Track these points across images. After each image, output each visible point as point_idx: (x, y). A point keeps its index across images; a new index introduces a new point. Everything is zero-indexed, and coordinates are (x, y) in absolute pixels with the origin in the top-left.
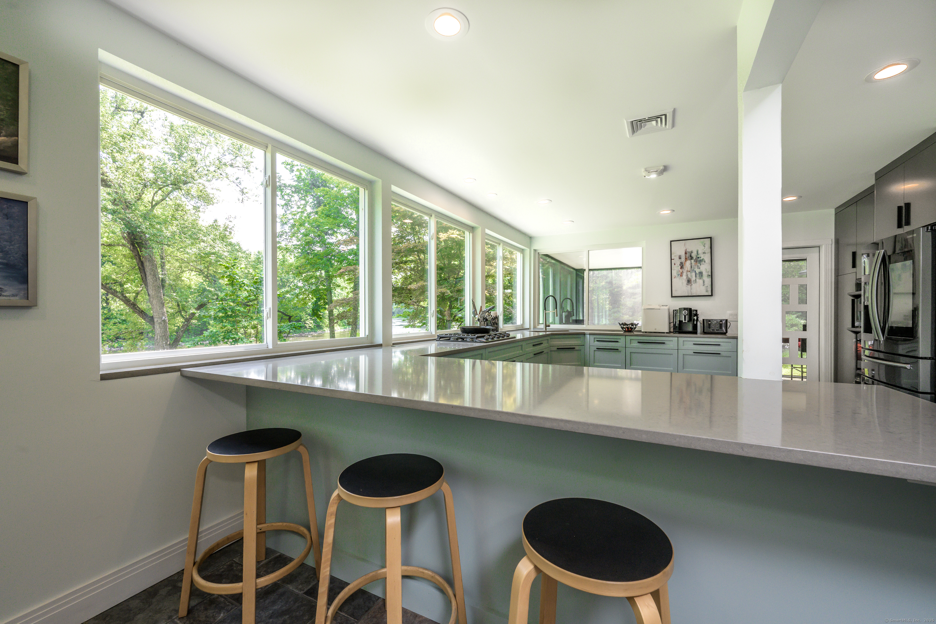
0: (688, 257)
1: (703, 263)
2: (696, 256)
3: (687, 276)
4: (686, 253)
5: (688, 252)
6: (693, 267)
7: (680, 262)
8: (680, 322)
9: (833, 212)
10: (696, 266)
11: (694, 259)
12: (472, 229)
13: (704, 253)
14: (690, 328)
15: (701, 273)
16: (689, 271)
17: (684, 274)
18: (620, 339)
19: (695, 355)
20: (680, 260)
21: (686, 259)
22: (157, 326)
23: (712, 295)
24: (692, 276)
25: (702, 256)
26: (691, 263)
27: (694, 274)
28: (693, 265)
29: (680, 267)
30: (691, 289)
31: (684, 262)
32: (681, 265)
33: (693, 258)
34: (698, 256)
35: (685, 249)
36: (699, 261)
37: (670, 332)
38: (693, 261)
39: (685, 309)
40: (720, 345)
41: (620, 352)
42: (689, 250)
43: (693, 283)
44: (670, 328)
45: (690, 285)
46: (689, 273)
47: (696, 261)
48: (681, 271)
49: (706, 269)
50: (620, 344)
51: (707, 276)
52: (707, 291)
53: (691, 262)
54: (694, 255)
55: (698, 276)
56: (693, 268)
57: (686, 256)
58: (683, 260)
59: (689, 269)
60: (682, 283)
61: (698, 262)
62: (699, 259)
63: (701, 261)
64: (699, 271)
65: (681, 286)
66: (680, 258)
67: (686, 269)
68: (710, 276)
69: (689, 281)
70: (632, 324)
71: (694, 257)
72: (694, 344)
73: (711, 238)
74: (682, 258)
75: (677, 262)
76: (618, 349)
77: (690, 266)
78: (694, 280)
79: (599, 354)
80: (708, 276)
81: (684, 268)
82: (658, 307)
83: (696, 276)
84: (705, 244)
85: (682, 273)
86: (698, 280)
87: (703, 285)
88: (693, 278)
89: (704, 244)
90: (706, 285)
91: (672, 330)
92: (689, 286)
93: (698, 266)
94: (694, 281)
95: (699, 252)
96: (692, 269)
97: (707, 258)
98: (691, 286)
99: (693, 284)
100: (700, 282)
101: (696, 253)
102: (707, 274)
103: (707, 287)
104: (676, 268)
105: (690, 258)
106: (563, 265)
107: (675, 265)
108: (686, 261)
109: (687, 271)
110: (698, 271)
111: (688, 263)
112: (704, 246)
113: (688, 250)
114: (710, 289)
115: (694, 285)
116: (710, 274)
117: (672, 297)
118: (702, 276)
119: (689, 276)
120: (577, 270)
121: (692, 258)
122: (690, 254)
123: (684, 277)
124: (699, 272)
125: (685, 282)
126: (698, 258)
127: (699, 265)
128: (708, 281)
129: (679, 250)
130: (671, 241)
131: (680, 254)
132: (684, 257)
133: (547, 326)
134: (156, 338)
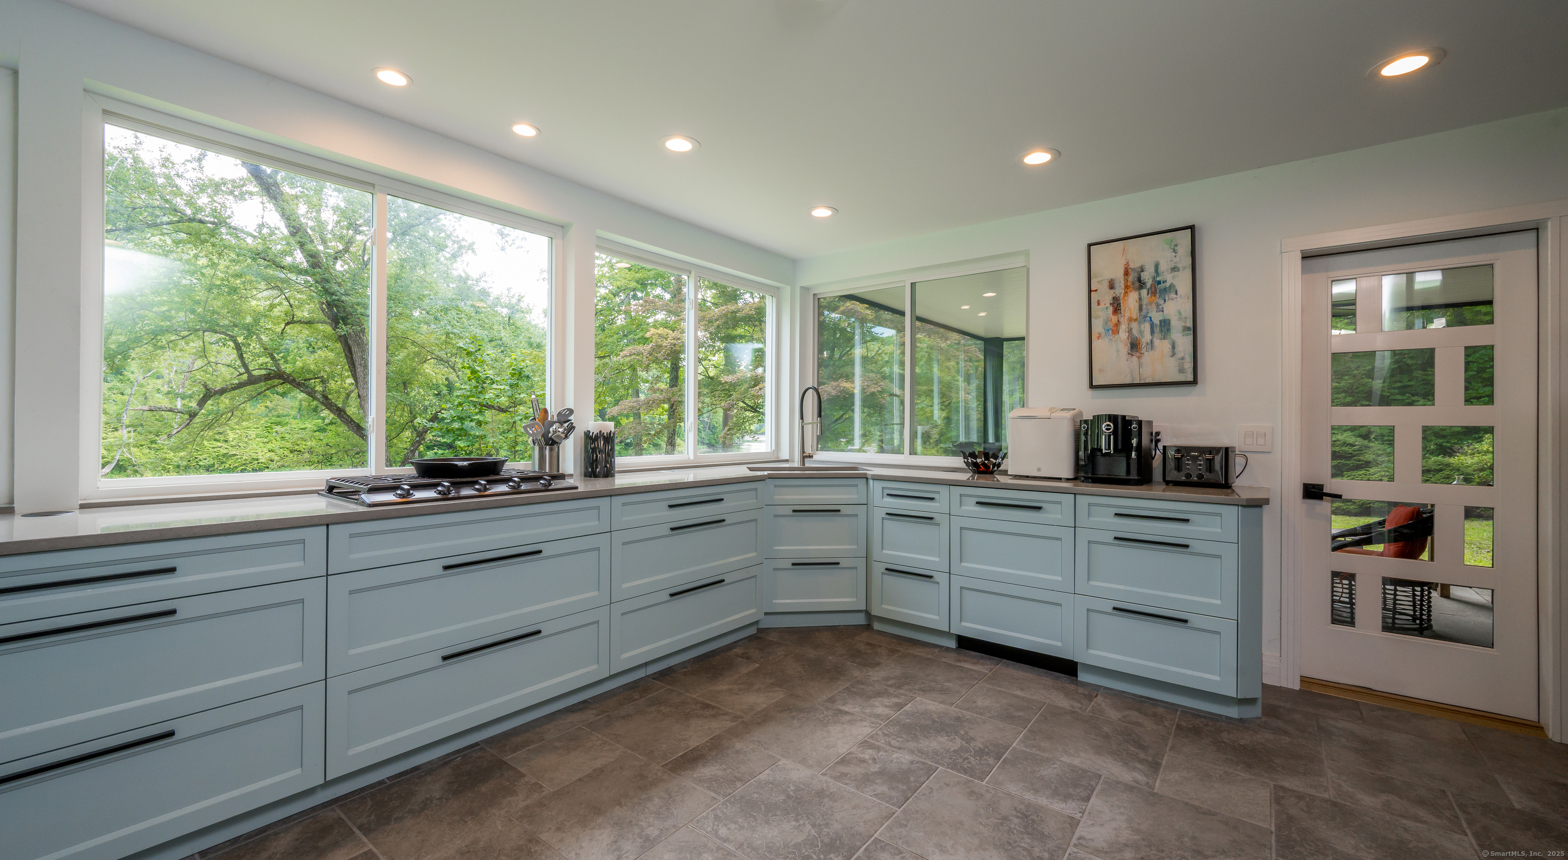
0: (1133, 283)
1: (1173, 295)
2: (1154, 278)
3: (1130, 331)
4: (1126, 273)
5: (1133, 270)
6: (1144, 307)
7: (1111, 298)
8: (1099, 451)
10: (1154, 305)
11: (1148, 285)
13: (1174, 269)
14: (1121, 471)
15: (1165, 325)
16: (1136, 320)
17: (1123, 327)
18: (938, 493)
19: (1119, 545)
20: (1112, 291)
21: (1127, 287)
23: (1194, 382)
24: (1141, 332)
25: (1169, 278)
26: (1140, 299)
27: (1147, 327)
28: (1145, 302)
29: (1111, 309)
30: (1140, 365)
31: (1122, 296)
32: (1115, 305)
33: (1144, 284)
34: (1158, 279)
35: (1124, 262)
36: (1160, 290)
37: (1075, 478)
38: (1144, 292)
39: (1108, 418)
40: (1187, 520)
41: (938, 525)
42: (1134, 265)
43: (1143, 351)
45: (1138, 354)
46: (1134, 325)
47: (1153, 292)
48: (1114, 319)
49: (1180, 313)
50: (938, 504)
51: (1181, 329)
52: (1182, 371)
53: (1140, 294)
54: (1147, 277)
55: (1157, 330)
56: (1144, 312)
57: (1126, 281)
58: (1119, 290)
59: (1135, 314)
60: (1118, 351)
61: (1158, 295)
62: (1162, 286)
63: (1165, 290)
64: (1162, 318)
65: (1113, 360)
66: (1112, 286)
67: (1127, 315)
68: (1189, 329)
69: (1134, 346)
71: (1147, 280)
72: (1116, 514)
73: (1192, 228)
74: (1117, 285)
75: (1105, 296)
76: (931, 518)
77: (1137, 305)
78: (1149, 342)
79: (893, 526)
80: (1186, 329)
81: (1122, 312)
82: (1047, 414)
83: (1152, 332)
84: (1176, 245)
85: (1118, 324)
86: (1157, 342)
87: (1171, 354)
88: (1146, 337)
89: (1173, 244)
90: (1179, 355)
91: (1077, 474)
92: (1135, 359)
93: (1158, 305)
94: (1147, 344)
95: (1163, 267)
96: (1142, 314)
97: (1183, 283)
98: (1139, 357)
99: (1146, 353)
100: (1163, 346)
101: (1153, 270)
102: (1183, 324)
103: (1183, 359)
104: (1103, 312)
105: (1137, 284)
107: (1099, 304)
108: (1126, 293)
109: (1131, 320)
110: (1157, 318)
111: (1133, 297)
112: (1175, 251)
113: (1132, 266)
114: (1189, 366)
115: (1147, 356)
116: (1190, 324)
117: (1092, 386)
118: (1168, 330)
119: (1135, 332)
121: (1141, 284)
122: (1136, 275)
123: (1123, 335)
124: (1161, 321)
125: (1124, 349)
126: (1159, 283)
127: (1161, 302)
128: (1184, 343)
129: (1110, 265)
130: (1090, 245)
131: (1112, 277)
132: (1123, 282)
133: (806, 457)
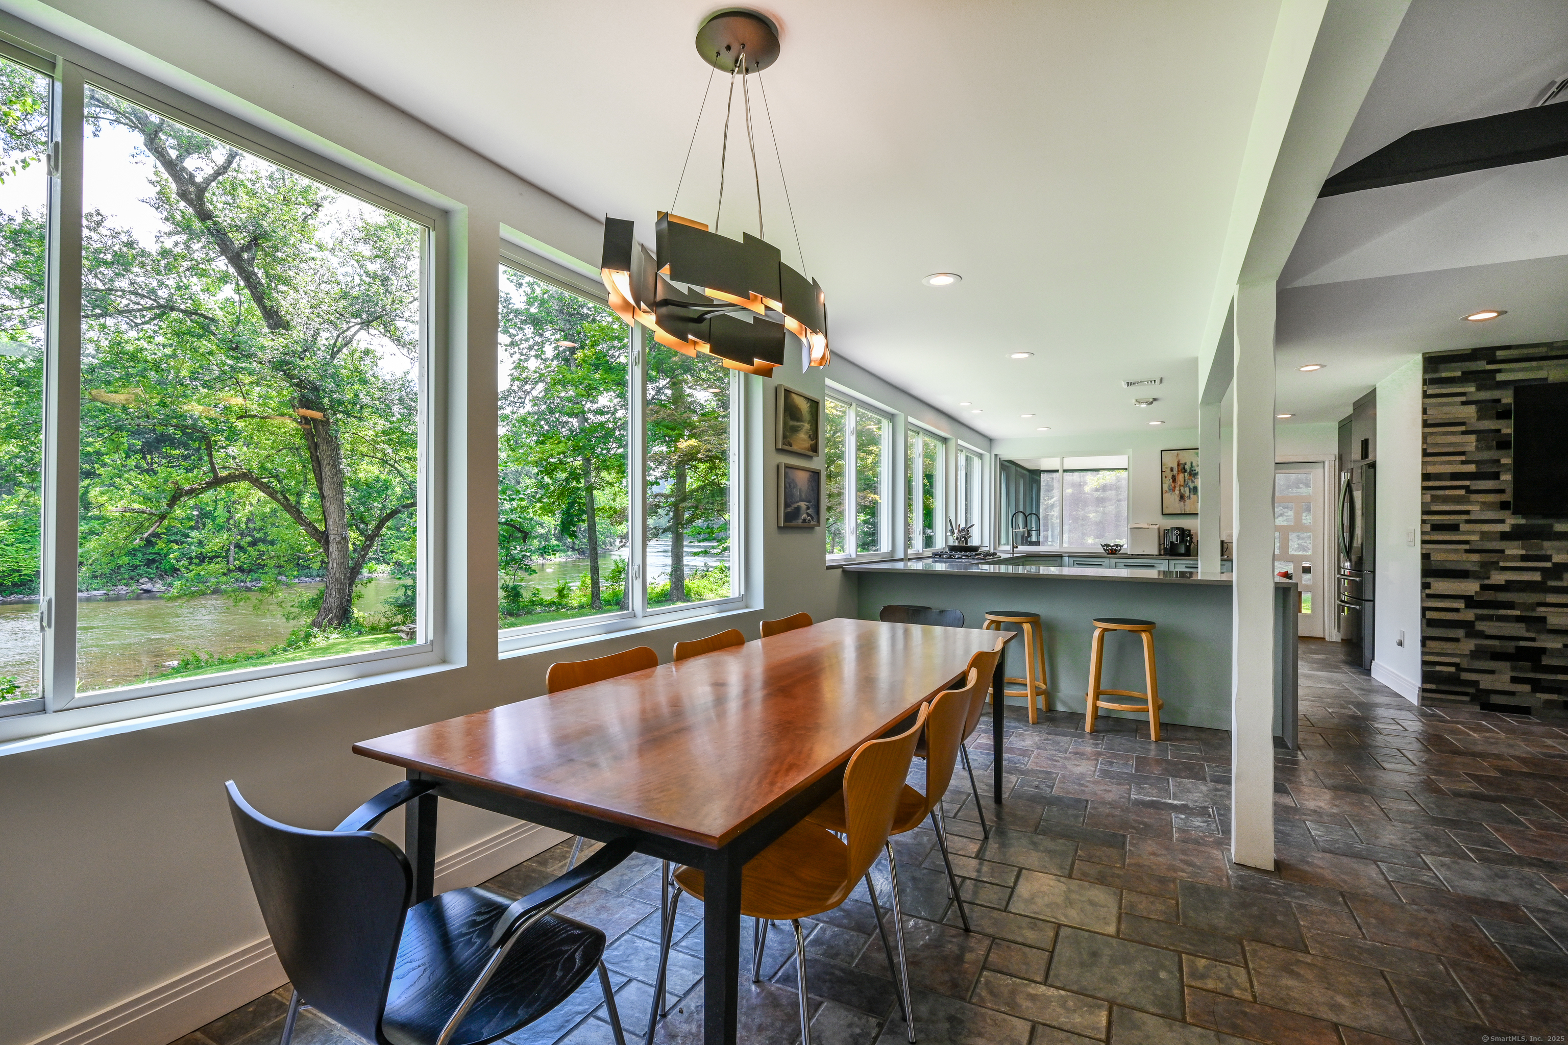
0: (1181, 470)
1: (1198, 475)
2: (1190, 469)
3: (1180, 491)
4: (1178, 465)
5: (1181, 464)
6: (1186, 481)
7: (1171, 475)
8: (1172, 543)
9: (1336, 426)
10: (1190, 480)
11: (1188, 471)
12: (945, 440)
14: (1182, 550)
15: (1195, 488)
16: (1182, 486)
17: (1177, 489)
18: (1104, 562)
20: (1172, 472)
21: (1178, 471)
22: (333, 548)
24: (1185, 492)
25: (1197, 468)
26: (1184, 477)
27: (1187, 489)
28: (1186, 478)
29: (1172, 480)
30: (1184, 506)
31: (1176, 475)
35: (1177, 460)
36: (1193, 473)
37: (1160, 555)
38: (1186, 474)
39: (1177, 529)
42: (1182, 462)
43: (1186, 500)
44: (1160, 550)
45: (1183, 501)
46: (1182, 488)
47: (1190, 474)
48: (1173, 484)
53: (1184, 475)
54: (1187, 467)
55: (1192, 491)
57: (1178, 469)
58: (1175, 472)
59: (1182, 483)
60: (1174, 499)
61: (1192, 476)
63: (1195, 474)
65: (1172, 501)
66: (1172, 470)
67: (1179, 483)
69: (1182, 498)
70: (1117, 546)
71: (1187, 469)
72: (1186, 567)
74: (1174, 470)
75: (1169, 474)
77: (1183, 479)
81: (1176, 482)
82: (1147, 526)
83: (1190, 492)
85: (1175, 487)
86: (1192, 496)
88: (1187, 494)
91: (1162, 552)
92: (1181, 503)
93: (1192, 480)
94: (1187, 497)
95: (1194, 464)
96: (1185, 484)
100: (1194, 498)
101: (1190, 465)
104: (1168, 482)
105: (1183, 470)
106: (1018, 469)
107: (1166, 479)
108: (1178, 474)
109: (1180, 486)
110: (1192, 485)
111: (1181, 476)
113: (1180, 462)
115: (1188, 502)
117: (1163, 514)
118: (1197, 491)
119: (1182, 491)
120: (1030, 471)
121: (1185, 471)
122: (1183, 466)
123: (1177, 492)
124: (1193, 487)
125: (1178, 499)
126: (1193, 470)
127: (1194, 478)
129: (1171, 461)
130: (1162, 451)
131: (1172, 466)
133: (1014, 547)
134: (330, 566)
